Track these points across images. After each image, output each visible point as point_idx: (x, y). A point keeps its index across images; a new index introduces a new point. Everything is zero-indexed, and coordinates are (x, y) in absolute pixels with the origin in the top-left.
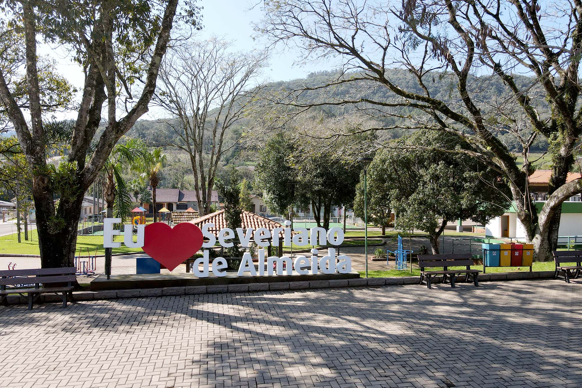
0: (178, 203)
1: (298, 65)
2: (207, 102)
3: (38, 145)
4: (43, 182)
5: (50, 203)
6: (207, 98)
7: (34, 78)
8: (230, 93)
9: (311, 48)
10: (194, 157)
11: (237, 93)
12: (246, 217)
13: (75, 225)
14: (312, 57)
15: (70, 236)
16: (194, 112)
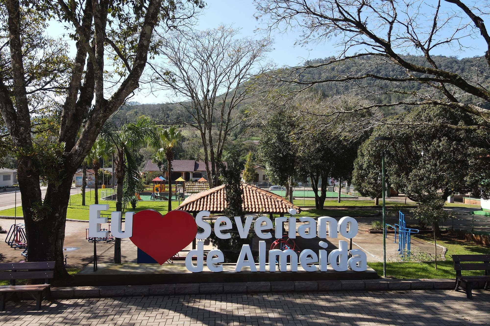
0: (194, 172)
1: (300, 44)
2: (216, 85)
3: (22, 125)
4: (26, 166)
5: (35, 187)
6: (216, 82)
7: (17, 52)
8: (236, 76)
9: (313, 27)
10: (204, 134)
11: (243, 76)
12: (249, 191)
13: (62, 211)
14: (314, 36)
15: (57, 223)
16: (204, 94)
